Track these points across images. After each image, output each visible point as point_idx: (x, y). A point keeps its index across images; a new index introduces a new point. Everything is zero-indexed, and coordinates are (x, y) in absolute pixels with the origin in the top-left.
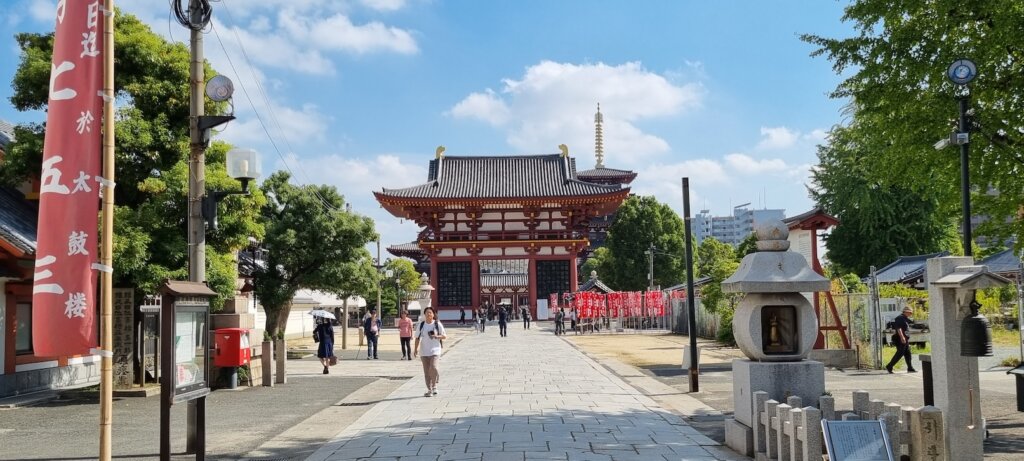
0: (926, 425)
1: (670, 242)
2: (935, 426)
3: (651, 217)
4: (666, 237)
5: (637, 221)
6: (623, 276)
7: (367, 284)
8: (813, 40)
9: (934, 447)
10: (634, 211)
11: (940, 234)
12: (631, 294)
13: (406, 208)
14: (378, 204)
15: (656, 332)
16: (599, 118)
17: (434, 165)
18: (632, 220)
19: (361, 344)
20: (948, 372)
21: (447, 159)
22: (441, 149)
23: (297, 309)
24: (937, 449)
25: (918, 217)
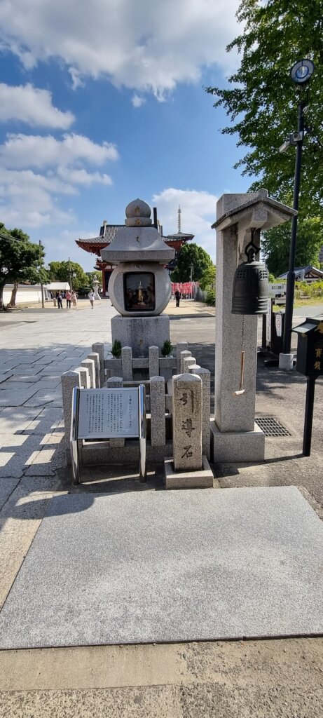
0: (182, 396)
1: (202, 263)
2: (192, 397)
3: (194, 252)
4: (200, 261)
5: (188, 254)
6: (182, 277)
7: (40, 277)
8: (214, 92)
9: (189, 421)
10: (187, 249)
11: (310, 258)
12: (178, 284)
13: (90, 248)
14: (77, 245)
15: (189, 300)
16: (179, 211)
17: (102, 229)
18: (186, 253)
19: (55, 306)
20: (224, 331)
21: (108, 226)
22: (105, 222)
23: (20, 291)
24: (193, 422)
25: (302, 251)
